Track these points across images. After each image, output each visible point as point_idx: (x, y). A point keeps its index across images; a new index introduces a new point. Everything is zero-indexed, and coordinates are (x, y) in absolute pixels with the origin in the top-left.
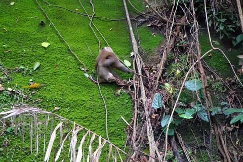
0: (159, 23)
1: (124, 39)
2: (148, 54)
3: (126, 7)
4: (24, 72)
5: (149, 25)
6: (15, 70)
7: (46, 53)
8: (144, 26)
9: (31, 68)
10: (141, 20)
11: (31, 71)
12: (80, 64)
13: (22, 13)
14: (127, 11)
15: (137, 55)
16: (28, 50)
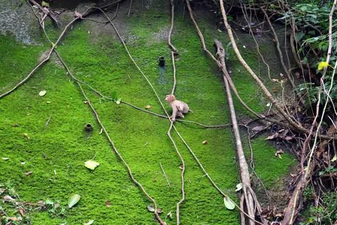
0: (288, 134)
1: (226, 160)
2: (267, 189)
3: (232, 106)
4: (52, 210)
5: (271, 137)
6: (37, 206)
7: (92, 178)
8: (261, 138)
9: (64, 203)
10: (258, 128)
11: (63, 210)
12: (148, 201)
13: (57, 109)
14: (233, 111)
15: (247, 188)
16: (61, 173)
